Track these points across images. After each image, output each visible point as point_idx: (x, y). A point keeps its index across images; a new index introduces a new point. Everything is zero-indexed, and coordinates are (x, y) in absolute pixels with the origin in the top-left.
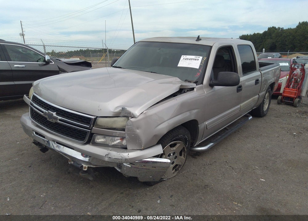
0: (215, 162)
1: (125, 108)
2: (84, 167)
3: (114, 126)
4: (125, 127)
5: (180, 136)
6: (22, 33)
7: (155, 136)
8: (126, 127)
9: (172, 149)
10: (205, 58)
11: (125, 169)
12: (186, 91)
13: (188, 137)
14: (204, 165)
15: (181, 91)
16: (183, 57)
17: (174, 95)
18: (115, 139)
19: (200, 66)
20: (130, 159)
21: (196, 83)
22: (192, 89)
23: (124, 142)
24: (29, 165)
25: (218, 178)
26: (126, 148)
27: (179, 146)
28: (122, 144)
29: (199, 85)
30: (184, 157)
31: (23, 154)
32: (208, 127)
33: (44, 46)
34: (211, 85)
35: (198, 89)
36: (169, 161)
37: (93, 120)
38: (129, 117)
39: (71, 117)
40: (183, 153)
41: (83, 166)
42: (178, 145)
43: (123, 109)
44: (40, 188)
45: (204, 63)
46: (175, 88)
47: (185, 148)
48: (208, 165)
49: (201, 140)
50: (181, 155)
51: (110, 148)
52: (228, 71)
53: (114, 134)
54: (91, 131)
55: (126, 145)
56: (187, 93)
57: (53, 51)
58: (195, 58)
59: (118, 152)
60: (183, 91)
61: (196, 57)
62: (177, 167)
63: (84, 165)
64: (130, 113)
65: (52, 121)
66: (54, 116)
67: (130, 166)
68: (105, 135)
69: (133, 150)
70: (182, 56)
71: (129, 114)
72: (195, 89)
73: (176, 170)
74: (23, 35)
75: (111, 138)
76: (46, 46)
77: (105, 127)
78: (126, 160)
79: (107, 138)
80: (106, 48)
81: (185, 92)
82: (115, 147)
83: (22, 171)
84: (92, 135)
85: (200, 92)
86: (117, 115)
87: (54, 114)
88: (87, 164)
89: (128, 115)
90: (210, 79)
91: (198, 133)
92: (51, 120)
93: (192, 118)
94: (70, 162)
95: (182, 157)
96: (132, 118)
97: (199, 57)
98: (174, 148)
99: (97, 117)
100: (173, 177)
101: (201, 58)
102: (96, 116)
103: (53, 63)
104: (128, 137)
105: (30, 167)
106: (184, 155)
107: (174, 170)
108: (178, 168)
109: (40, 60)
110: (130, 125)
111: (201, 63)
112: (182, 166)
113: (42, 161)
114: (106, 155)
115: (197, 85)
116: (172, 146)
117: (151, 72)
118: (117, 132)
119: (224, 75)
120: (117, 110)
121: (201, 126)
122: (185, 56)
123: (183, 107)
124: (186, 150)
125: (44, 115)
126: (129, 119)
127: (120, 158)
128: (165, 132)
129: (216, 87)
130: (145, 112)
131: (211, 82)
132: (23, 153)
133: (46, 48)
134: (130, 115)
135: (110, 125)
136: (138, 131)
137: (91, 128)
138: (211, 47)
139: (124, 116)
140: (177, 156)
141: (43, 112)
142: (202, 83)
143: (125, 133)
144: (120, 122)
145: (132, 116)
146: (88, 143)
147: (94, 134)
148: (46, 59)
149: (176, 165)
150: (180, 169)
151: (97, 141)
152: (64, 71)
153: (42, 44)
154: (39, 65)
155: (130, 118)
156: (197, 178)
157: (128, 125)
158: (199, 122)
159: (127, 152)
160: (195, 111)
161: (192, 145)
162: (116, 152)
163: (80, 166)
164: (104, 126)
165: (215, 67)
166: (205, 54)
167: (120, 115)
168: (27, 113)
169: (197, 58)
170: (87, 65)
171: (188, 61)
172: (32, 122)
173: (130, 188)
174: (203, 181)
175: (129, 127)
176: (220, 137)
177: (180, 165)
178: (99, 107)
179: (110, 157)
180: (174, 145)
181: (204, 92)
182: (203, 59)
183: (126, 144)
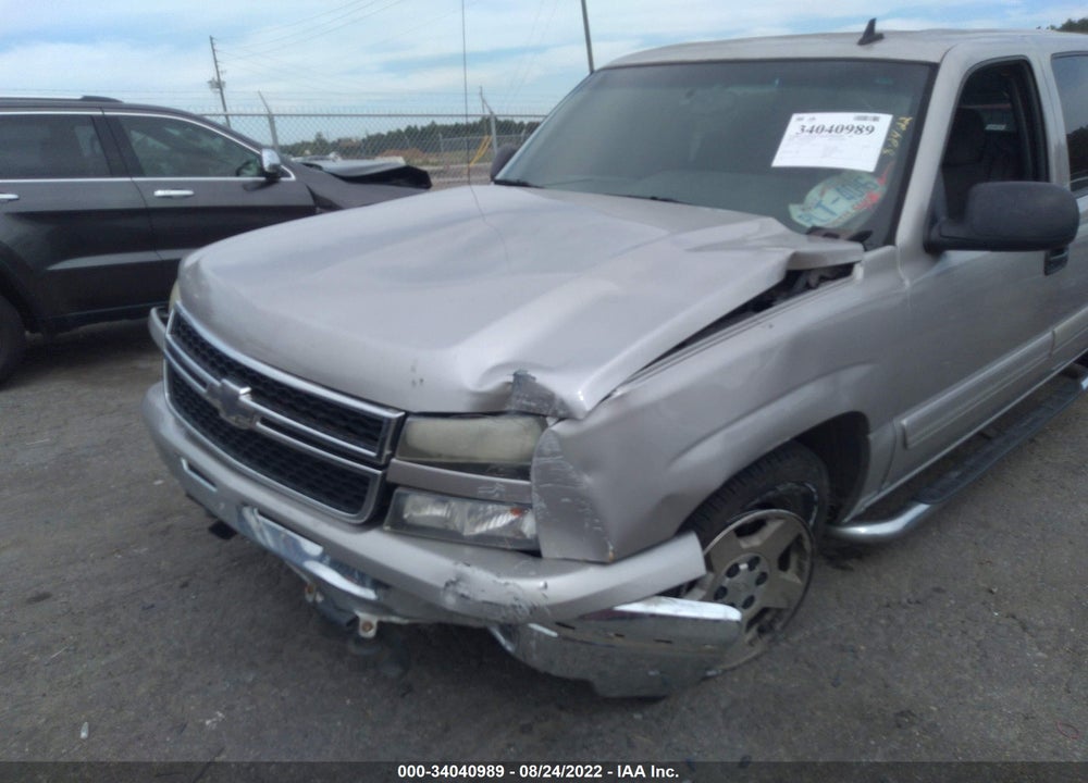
0: (938, 590)
1: (528, 376)
2: (361, 623)
3: (484, 455)
4: (530, 460)
5: (781, 489)
6: (216, 78)
7: (670, 500)
8: (535, 459)
9: (745, 544)
10: (902, 122)
11: (533, 644)
12: (813, 280)
13: (818, 485)
14: (888, 606)
15: (795, 281)
16: (798, 122)
17: (760, 304)
18: (485, 511)
19: (883, 159)
20: (552, 607)
21: (862, 237)
22: (845, 271)
23: (529, 525)
24: (184, 579)
25: (958, 676)
26: (535, 553)
27: (777, 527)
28: (521, 533)
29: (876, 247)
30: (800, 573)
31: (169, 527)
32: (910, 439)
33: (271, 117)
34: (933, 248)
35: (872, 270)
36: (734, 614)
37: (393, 426)
38: (545, 416)
39: (304, 408)
40: (794, 559)
41: (356, 619)
42: (772, 528)
43: (521, 380)
44: (210, 684)
45: (902, 142)
46: (762, 272)
47: (805, 536)
48: (905, 607)
49: (880, 491)
50: (783, 563)
51: (468, 551)
52: (1003, 179)
53: (481, 492)
54: (384, 475)
55: (536, 539)
56: (820, 289)
57: (319, 135)
58: (857, 123)
59: (499, 575)
60: (801, 282)
61: (859, 119)
62: (768, 617)
63: (363, 616)
64: (549, 397)
65: (236, 421)
66: (243, 403)
67: (554, 634)
68: (442, 493)
69: (568, 564)
70: (795, 117)
71: (546, 405)
72: (859, 272)
73: (761, 631)
74: (218, 85)
75: (469, 505)
76: (276, 118)
77: (443, 460)
78: (537, 613)
79: (454, 503)
80: (487, 113)
81: (808, 287)
82: (488, 543)
83: (153, 606)
84: (388, 490)
85: (882, 283)
86: (491, 407)
87: (244, 393)
88: (372, 612)
89: (541, 408)
90: (931, 219)
91: (866, 466)
92: (232, 420)
93: (843, 405)
94: (310, 592)
95: (790, 576)
96: (561, 419)
97: (875, 119)
98: (755, 541)
99: (408, 414)
100: (749, 662)
101: (885, 120)
102: (399, 410)
103: (293, 178)
104: (543, 505)
105: (185, 585)
106: (800, 567)
107: (754, 630)
108: (772, 621)
109: (249, 169)
110: (553, 454)
111: (887, 144)
112: (786, 615)
113: (234, 561)
114: (447, 585)
115: (866, 250)
116: (743, 532)
117: (654, 198)
118: (493, 483)
119: (994, 196)
120: (491, 385)
121: (880, 439)
122: (807, 116)
123: (801, 356)
124: (807, 545)
125: (208, 398)
126: (544, 426)
127: (509, 601)
128: (716, 479)
129: (957, 257)
130: (618, 393)
131: (935, 234)
132: (169, 523)
133: (277, 125)
134: (550, 406)
135: (463, 451)
136: (588, 481)
137: (383, 462)
138: (933, 68)
139: (524, 409)
140: (767, 570)
141: (203, 383)
142: (890, 239)
143: (529, 489)
144: (506, 437)
145: (561, 413)
146: (374, 522)
147: (395, 486)
148: (266, 165)
149: (764, 611)
150: (778, 626)
151: (415, 514)
152: (330, 207)
153: (263, 110)
154: (245, 186)
155: (550, 421)
156: (859, 674)
157: (541, 454)
158: (872, 421)
159: (540, 574)
160: (856, 373)
161: (835, 515)
162: (492, 571)
163: (345, 619)
164: (440, 456)
165: (950, 164)
166: (907, 102)
167: (508, 408)
168: (159, 384)
169: (866, 124)
170: (414, 180)
171: (822, 140)
172: (177, 419)
173: (561, 708)
174: (886, 686)
175: (549, 460)
176: (957, 474)
177: (779, 611)
178: (413, 369)
179: (466, 593)
180: (755, 527)
181: (902, 281)
182: (893, 126)
183: (534, 532)
